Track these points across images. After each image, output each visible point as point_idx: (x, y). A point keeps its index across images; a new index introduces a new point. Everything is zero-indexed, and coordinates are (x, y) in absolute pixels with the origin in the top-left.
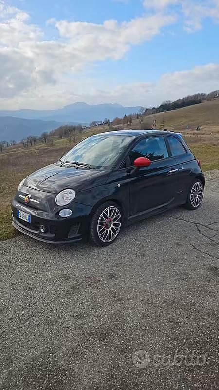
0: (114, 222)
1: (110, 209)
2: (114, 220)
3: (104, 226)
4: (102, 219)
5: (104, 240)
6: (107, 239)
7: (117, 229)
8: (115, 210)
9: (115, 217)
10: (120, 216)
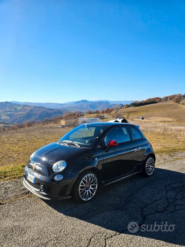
0: (92, 185)
1: (88, 176)
2: (92, 184)
3: (84, 189)
4: (82, 184)
5: (84, 198)
6: (87, 198)
7: (94, 189)
8: (92, 176)
9: (92, 181)
10: (97, 180)
